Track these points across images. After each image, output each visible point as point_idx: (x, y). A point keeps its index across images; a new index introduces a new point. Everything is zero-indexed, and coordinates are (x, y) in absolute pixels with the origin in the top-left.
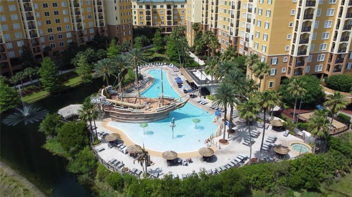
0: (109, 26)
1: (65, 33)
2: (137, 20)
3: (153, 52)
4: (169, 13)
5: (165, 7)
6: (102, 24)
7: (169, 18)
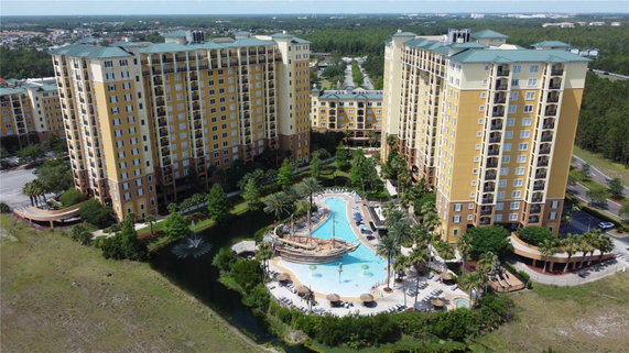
0: (281, 136)
1: (231, 149)
2: (317, 120)
3: (334, 169)
4: (360, 112)
5: (356, 105)
6: (273, 135)
7: (360, 119)
